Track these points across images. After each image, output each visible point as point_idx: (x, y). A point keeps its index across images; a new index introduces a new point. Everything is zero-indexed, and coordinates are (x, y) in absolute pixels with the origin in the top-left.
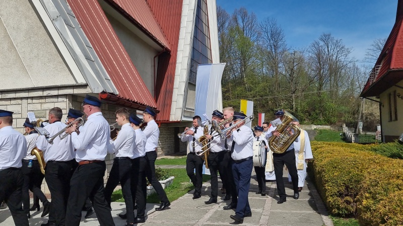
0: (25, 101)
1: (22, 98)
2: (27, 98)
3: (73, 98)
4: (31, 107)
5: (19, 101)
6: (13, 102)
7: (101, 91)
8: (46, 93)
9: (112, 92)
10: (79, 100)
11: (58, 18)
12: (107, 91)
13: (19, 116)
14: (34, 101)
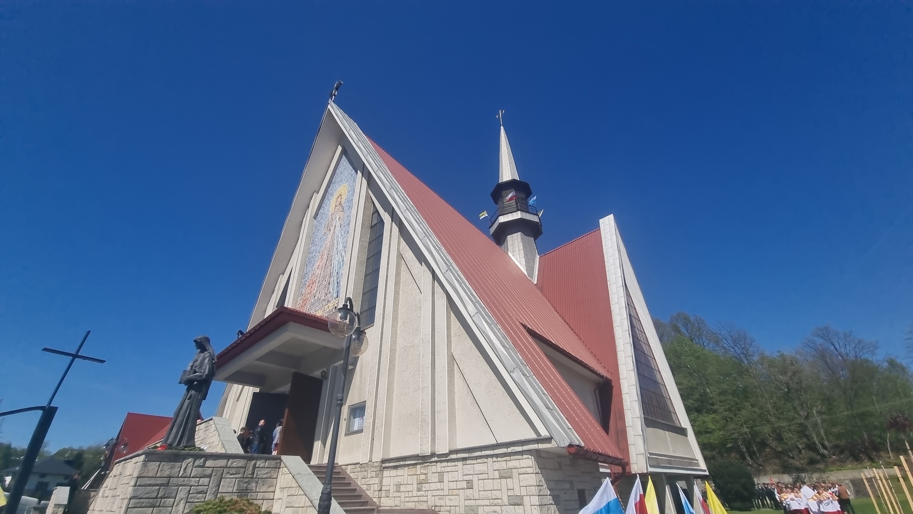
0: (490, 459)
1: (487, 457)
2: (492, 456)
3: (537, 454)
4: (497, 466)
5: (485, 460)
6: (479, 461)
7: (568, 444)
8: (510, 450)
9: (577, 443)
10: (543, 455)
11: (515, 370)
12: (573, 444)
13: (485, 476)
14: (499, 459)
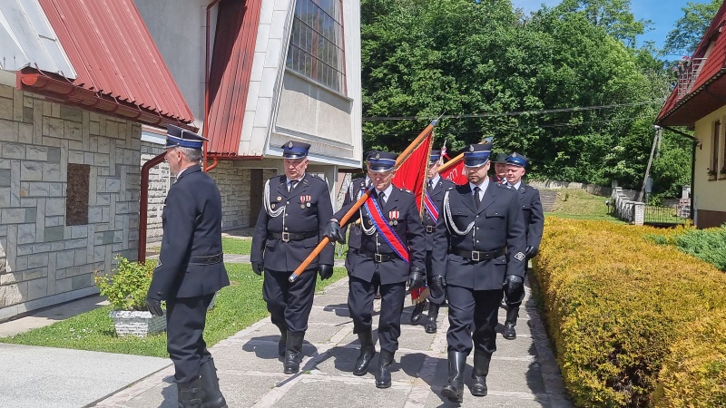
7: (22, 66)
9: (56, 71)
12: (41, 68)
